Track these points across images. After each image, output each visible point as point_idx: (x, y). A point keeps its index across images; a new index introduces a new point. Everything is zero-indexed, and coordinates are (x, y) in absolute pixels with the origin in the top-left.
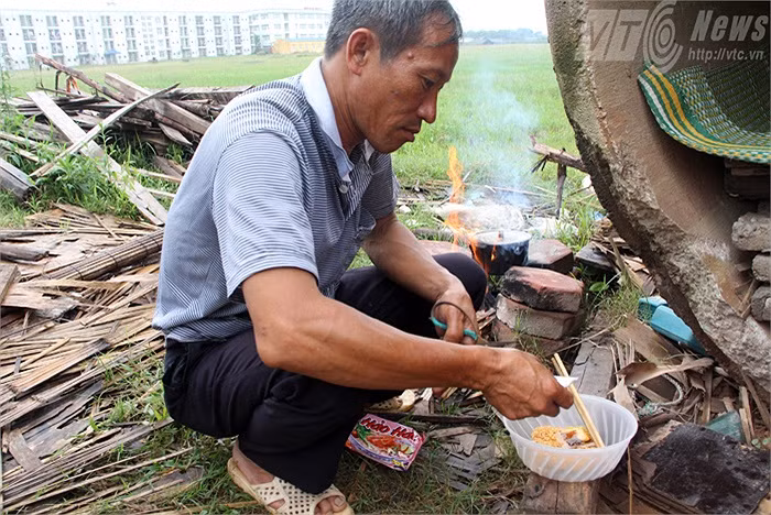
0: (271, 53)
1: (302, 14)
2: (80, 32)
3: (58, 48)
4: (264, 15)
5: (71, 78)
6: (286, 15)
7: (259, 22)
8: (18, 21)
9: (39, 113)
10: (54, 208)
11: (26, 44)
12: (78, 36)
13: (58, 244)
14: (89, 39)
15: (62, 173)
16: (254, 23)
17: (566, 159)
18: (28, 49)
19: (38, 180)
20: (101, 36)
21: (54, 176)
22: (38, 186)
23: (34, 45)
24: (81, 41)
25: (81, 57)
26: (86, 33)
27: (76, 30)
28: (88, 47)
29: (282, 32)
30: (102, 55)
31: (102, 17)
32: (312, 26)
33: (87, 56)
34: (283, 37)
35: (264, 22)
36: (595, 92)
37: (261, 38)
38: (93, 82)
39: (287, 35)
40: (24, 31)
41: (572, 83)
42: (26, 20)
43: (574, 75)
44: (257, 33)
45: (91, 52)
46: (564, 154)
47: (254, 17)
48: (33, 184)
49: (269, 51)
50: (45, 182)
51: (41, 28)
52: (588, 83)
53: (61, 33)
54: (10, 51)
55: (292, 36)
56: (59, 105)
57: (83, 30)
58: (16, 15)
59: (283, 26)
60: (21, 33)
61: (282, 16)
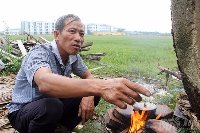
0: (92, 34)
1: (101, 25)
2: (47, 27)
3: (41, 30)
4: (91, 25)
5: (31, 37)
6: (97, 25)
7: (90, 27)
8: (33, 24)
9: (18, 46)
10: (10, 75)
11: (34, 29)
12: (46, 28)
13: (3, 88)
14: (49, 29)
15: (14, 65)
16: (89, 27)
17: (169, 72)
18: (34, 30)
19: (6, 67)
20: (51, 28)
21: (11, 66)
22: (6, 68)
23: (36, 29)
24: (47, 29)
25: (46, 32)
26: (48, 27)
27: (46, 26)
28: (48, 30)
29: (95, 29)
30: (51, 32)
31: (52, 23)
32: (103, 28)
33: (48, 32)
34: (96, 31)
35: (91, 27)
36: (198, 60)
37: (90, 31)
38: (36, 39)
39: (97, 30)
40: (34, 26)
41: (185, 54)
42: (35, 23)
43: (186, 50)
44: (89, 29)
45: (49, 31)
46: (169, 70)
47: (88, 25)
48: (5, 67)
49: (91, 34)
50: (8, 67)
51: (38, 25)
52: (194, 55)
53: (42, 27)
54: (30, 30)
55: (98, 30)
56: (24, 44)
57: (47, 26)
58: (33, 22)
59: (96, 28)
60: (33, 26)
61: (96, 25)
